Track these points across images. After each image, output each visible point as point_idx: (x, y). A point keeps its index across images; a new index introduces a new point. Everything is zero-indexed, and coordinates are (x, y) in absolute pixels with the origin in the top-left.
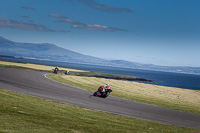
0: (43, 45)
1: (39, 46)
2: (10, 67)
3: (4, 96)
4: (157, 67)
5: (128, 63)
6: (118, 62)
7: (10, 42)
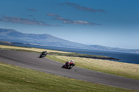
0: (43, 35)
1: (40, 36)
2: (20, 50)
3: (16, 70)
4: (122, 50)
5: (102, 47)
6: (95, 46)
7: (20, 33)
